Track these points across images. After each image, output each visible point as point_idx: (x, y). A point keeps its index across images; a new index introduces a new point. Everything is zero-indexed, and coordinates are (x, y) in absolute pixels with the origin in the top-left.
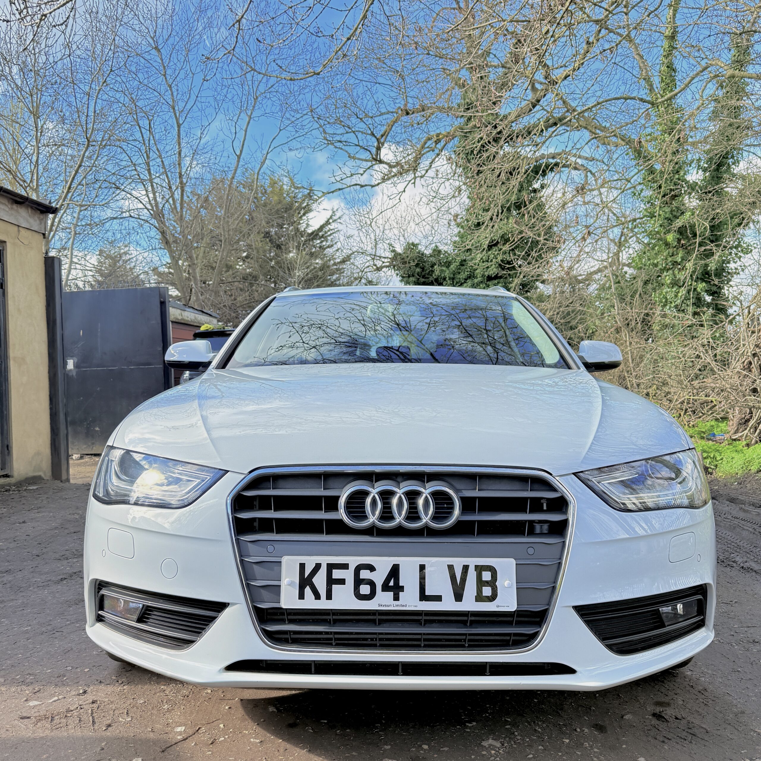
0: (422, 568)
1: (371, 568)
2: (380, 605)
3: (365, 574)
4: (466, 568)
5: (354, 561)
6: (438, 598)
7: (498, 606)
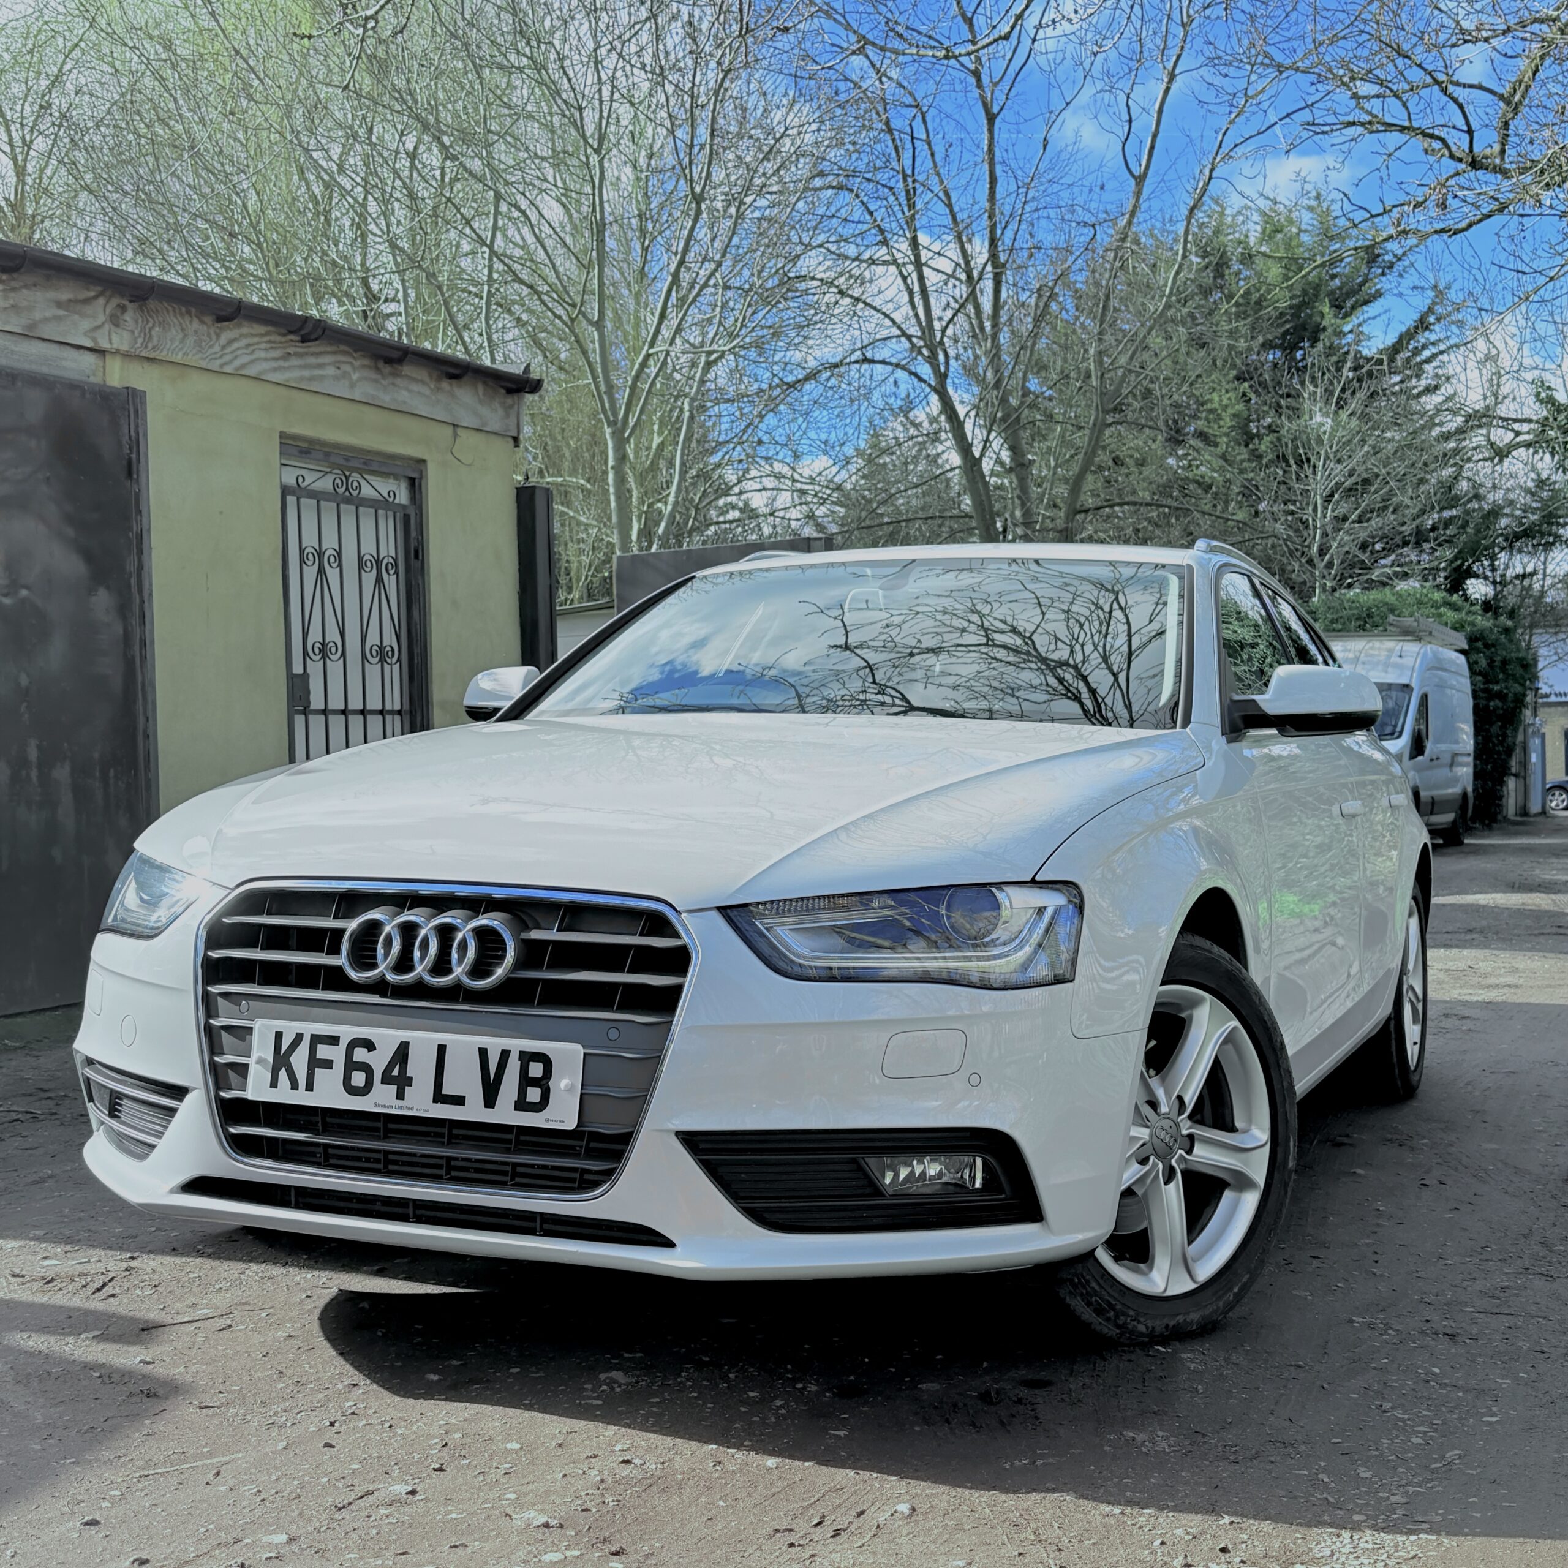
0: (442, 1049)
1: (370, 1046)
2: (376, 1105)
3: (360, 1054)
4: (505, 1054)
5: (347, 1032)
6: (459, 1101)
7: (547, 1120)
